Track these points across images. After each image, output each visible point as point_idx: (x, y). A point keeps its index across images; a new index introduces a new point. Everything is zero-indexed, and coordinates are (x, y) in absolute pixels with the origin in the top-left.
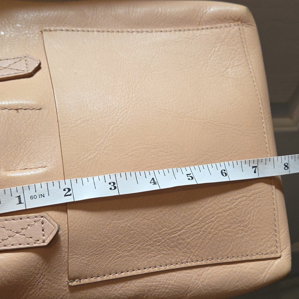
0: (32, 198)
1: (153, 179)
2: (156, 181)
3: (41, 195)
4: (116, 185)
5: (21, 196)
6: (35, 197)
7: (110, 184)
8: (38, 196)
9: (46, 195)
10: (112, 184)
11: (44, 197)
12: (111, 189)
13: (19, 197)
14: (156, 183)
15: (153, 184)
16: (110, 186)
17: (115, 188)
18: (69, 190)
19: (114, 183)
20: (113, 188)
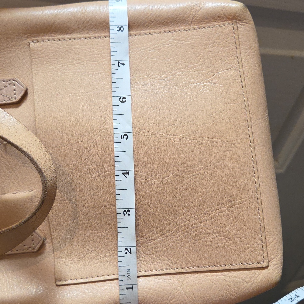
0: (130, 279)
1: (123, 174)
2: (125, 172)
3: (128, 272)
4: (126, 210)
5: (127, 287)
6: (129, 276)
7: (125, 215)
8: (129, 274)
9: (128, 268)
10: (125, 213)
11: (130, 270)
12: (129, 215)
13: (127, 289)
14: (128, 172)
15: (128, 175)
16: (127, 215)
17: (128, 211)
18: (126, 249)
19: (125, 211)
20: (128, 213)
